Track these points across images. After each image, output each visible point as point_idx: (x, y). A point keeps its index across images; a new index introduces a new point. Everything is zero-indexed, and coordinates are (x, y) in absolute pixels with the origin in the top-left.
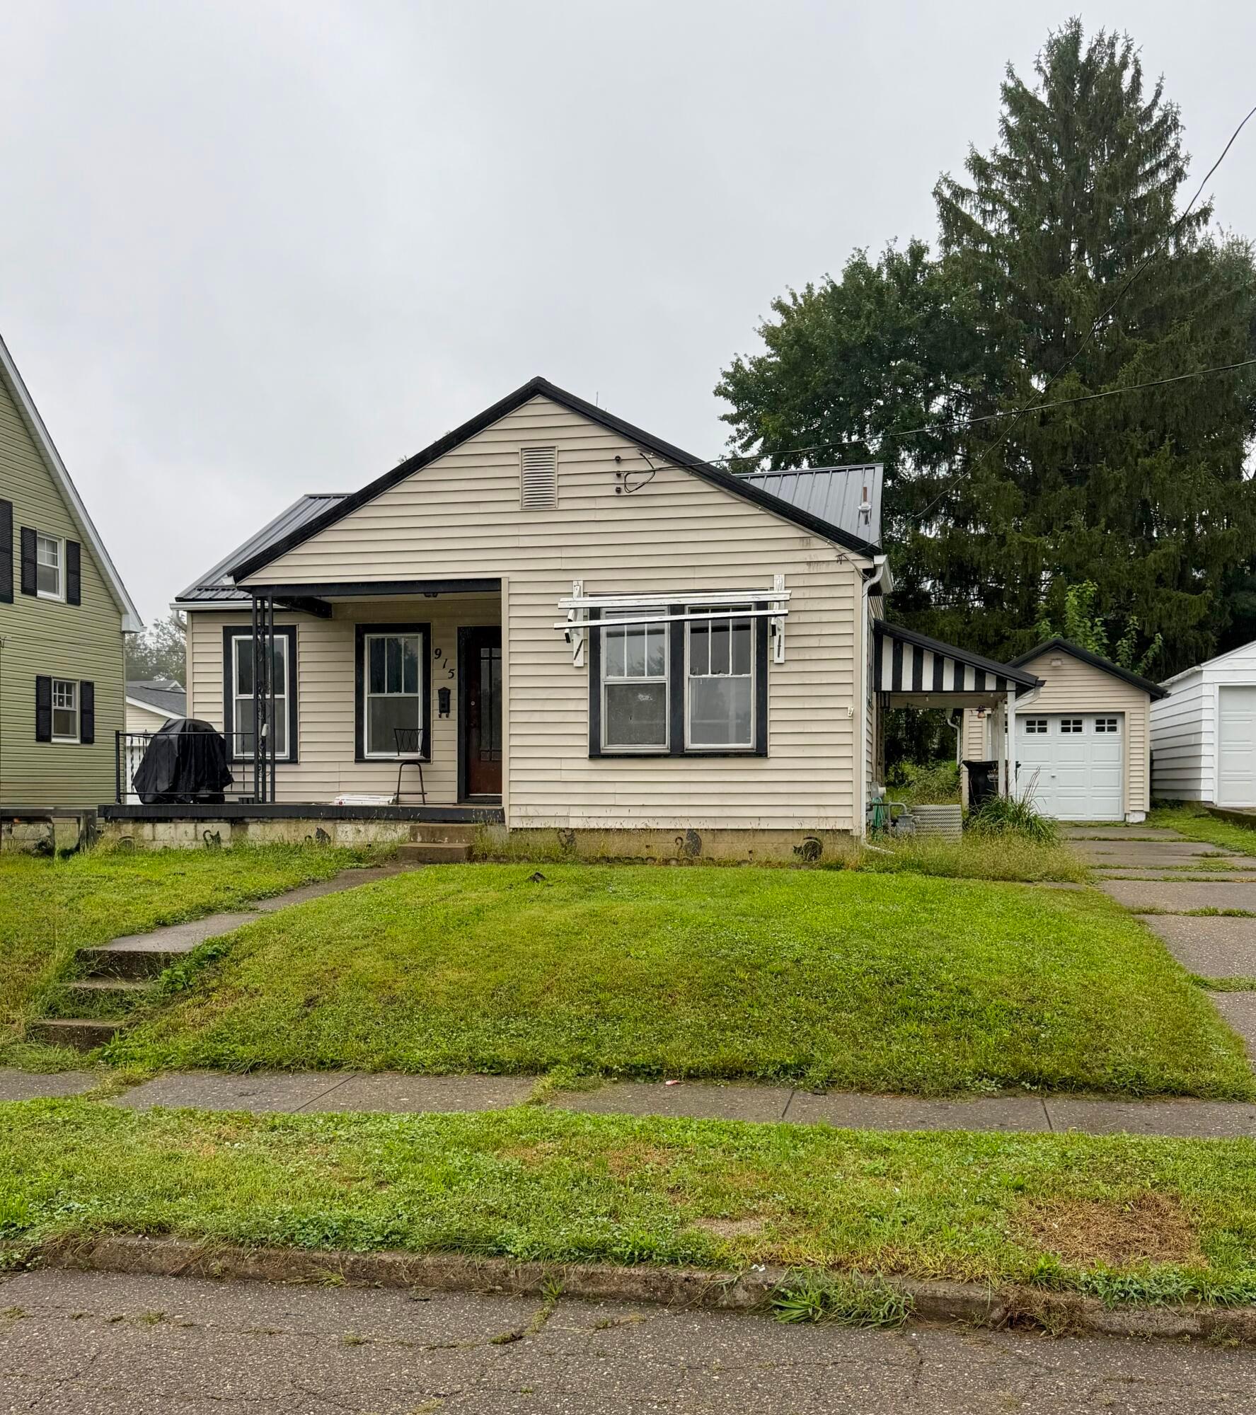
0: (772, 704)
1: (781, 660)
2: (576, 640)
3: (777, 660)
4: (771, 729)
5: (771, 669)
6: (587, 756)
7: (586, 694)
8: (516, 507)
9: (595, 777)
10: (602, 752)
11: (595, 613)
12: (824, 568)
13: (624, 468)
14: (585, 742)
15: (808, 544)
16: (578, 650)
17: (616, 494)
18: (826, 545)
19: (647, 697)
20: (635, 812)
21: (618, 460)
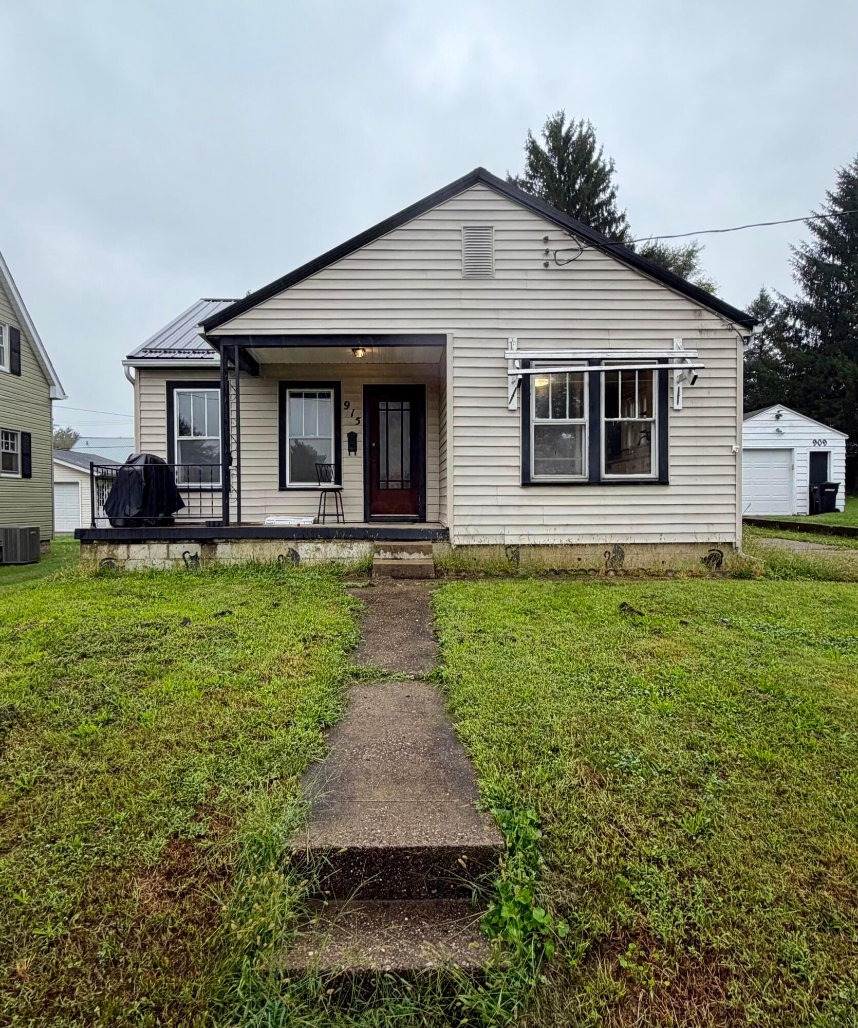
0: (671, 442)
1: (679, 407)
2: (512, 388)
3: (676, 407)
4: (671, 462)
5: (671, 414)
6: (520, 483)
7: (519, 433)
8: (458, 275)
9: (526, 502)
10: (532, 481)
11: (526, 363)
12: (712, 335)
13: (552, 247)
14: (519, 473)
15: (700, 315)
16: (513, 396)
17: (543, 267)
18: (714, 317)
19: (570, 436)
20: (560, 531)
21: (546, 240)
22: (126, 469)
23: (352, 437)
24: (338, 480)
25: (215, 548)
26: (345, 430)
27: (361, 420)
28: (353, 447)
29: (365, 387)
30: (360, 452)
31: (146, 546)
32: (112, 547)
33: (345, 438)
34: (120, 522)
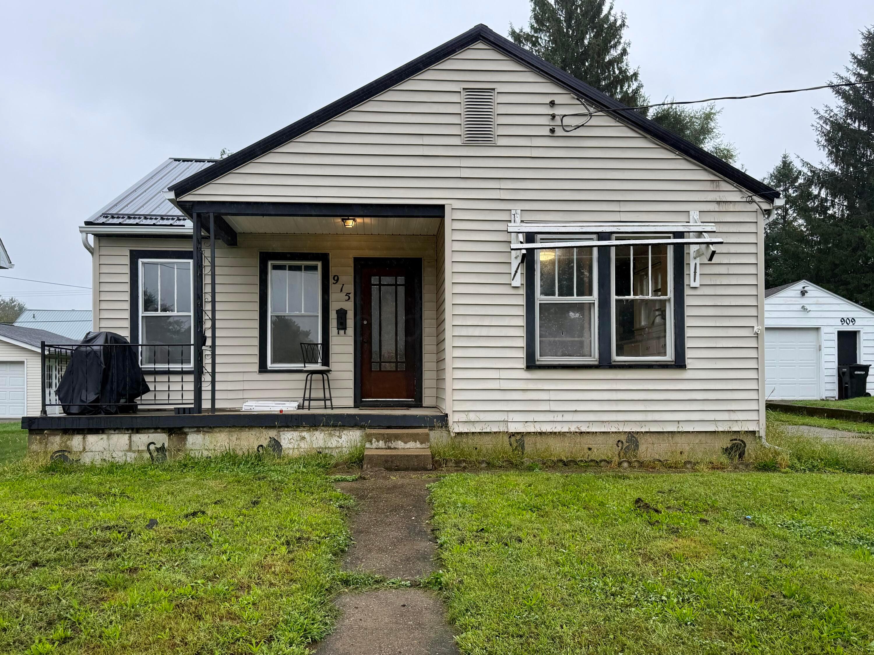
0: (688, 322)
1: (696, 284)
2: (515, 263)
3: (693, 284)
4: (688, 344)
5: (687, 291)
6: (524, 366)
7: (522, 311)
8: (457, 141)
9: (531, 386)
10: (537, 363)
11: (530, 237)
12: (731, 208)
13: (558, 111)
14: (522, 354)
15: (718, 186)
16: (516, 272)
17: (548, 133)
18: (731, 188)
19: (577, 315)
20: (568, 417)
21: (552, 104)
22: (83, 349)
23: (342, 314)
24: (326, 362)
25: (185, 439)
26: (334, 307)
27: (352, 296)
28: (342, 325)
29: (357, 260)
30: (350, 331)
31: (104, 436)
32: (66, 437)
33: (333, 316)
34: (75, 410)
